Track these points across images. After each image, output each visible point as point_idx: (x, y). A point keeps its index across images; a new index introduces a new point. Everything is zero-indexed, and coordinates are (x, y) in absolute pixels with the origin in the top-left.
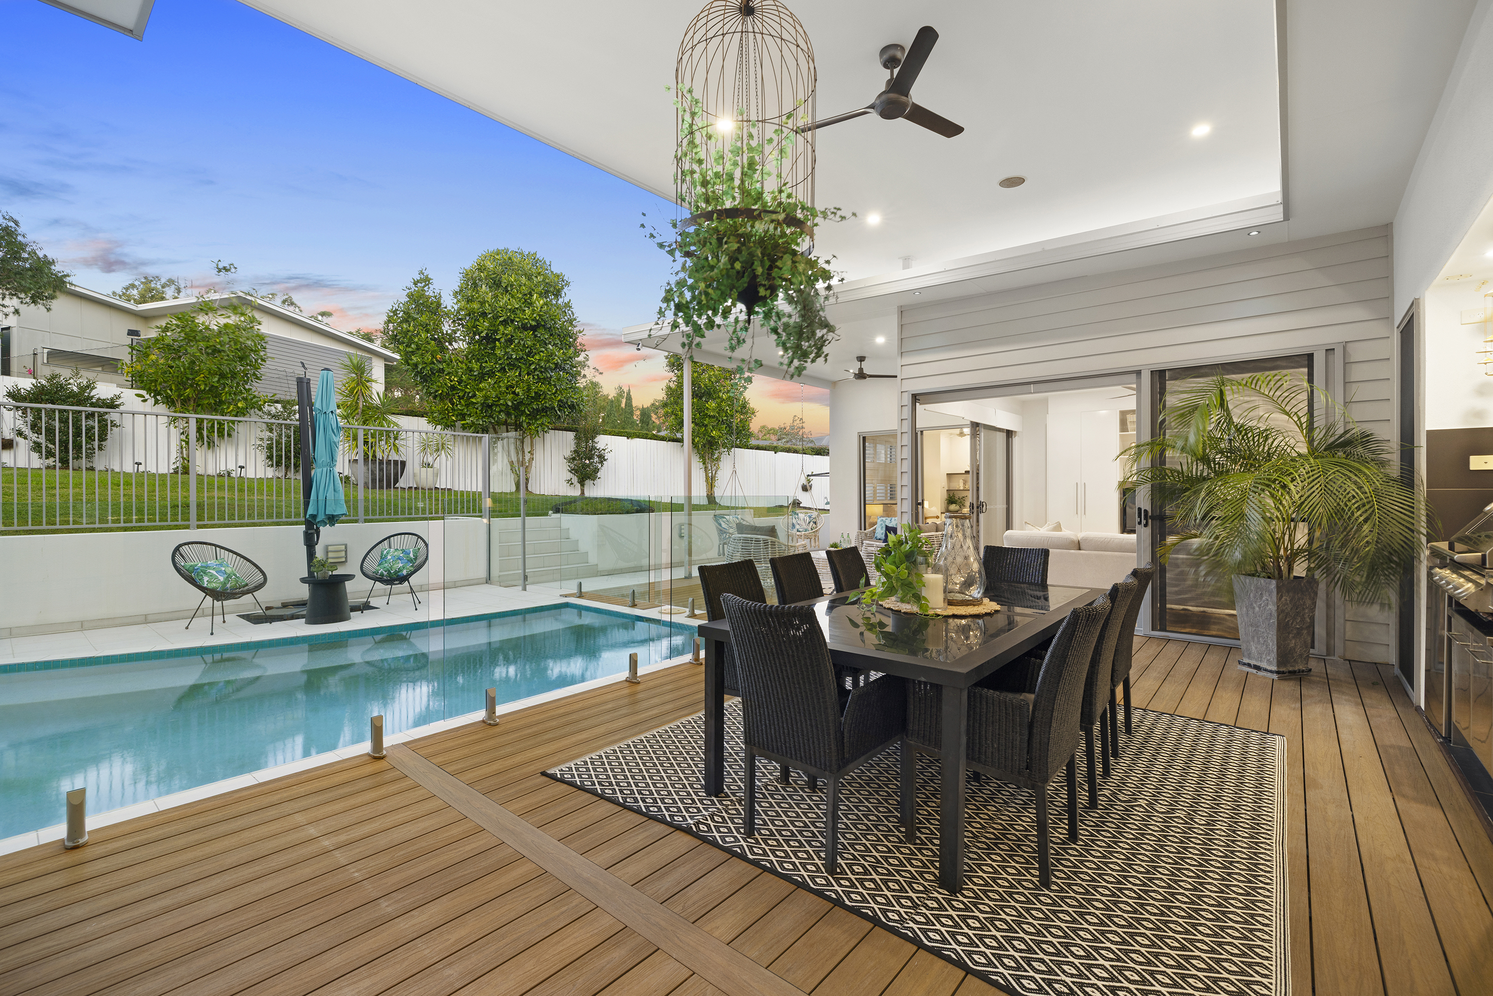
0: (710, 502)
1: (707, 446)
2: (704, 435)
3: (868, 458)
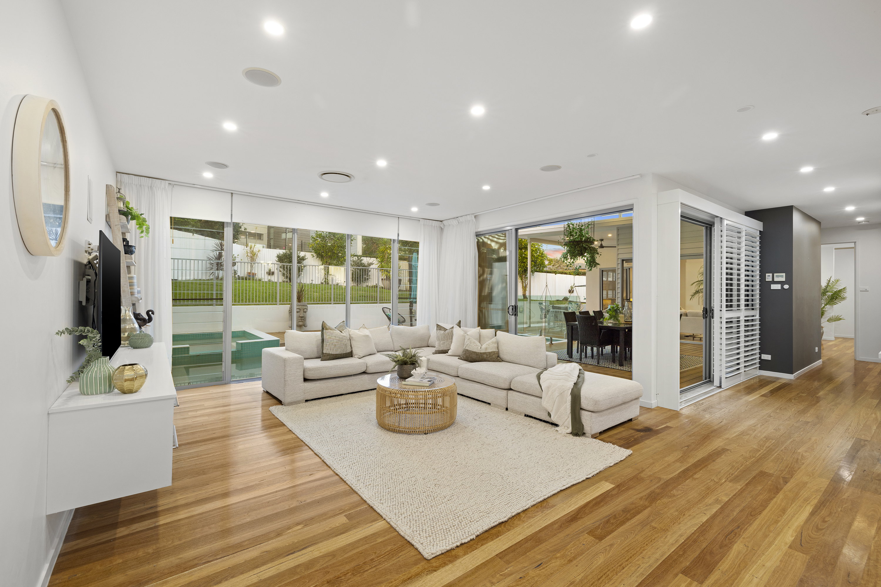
0: (524, 298)
1: (524, 272)
2: (523, 267)
3: (604, 279)
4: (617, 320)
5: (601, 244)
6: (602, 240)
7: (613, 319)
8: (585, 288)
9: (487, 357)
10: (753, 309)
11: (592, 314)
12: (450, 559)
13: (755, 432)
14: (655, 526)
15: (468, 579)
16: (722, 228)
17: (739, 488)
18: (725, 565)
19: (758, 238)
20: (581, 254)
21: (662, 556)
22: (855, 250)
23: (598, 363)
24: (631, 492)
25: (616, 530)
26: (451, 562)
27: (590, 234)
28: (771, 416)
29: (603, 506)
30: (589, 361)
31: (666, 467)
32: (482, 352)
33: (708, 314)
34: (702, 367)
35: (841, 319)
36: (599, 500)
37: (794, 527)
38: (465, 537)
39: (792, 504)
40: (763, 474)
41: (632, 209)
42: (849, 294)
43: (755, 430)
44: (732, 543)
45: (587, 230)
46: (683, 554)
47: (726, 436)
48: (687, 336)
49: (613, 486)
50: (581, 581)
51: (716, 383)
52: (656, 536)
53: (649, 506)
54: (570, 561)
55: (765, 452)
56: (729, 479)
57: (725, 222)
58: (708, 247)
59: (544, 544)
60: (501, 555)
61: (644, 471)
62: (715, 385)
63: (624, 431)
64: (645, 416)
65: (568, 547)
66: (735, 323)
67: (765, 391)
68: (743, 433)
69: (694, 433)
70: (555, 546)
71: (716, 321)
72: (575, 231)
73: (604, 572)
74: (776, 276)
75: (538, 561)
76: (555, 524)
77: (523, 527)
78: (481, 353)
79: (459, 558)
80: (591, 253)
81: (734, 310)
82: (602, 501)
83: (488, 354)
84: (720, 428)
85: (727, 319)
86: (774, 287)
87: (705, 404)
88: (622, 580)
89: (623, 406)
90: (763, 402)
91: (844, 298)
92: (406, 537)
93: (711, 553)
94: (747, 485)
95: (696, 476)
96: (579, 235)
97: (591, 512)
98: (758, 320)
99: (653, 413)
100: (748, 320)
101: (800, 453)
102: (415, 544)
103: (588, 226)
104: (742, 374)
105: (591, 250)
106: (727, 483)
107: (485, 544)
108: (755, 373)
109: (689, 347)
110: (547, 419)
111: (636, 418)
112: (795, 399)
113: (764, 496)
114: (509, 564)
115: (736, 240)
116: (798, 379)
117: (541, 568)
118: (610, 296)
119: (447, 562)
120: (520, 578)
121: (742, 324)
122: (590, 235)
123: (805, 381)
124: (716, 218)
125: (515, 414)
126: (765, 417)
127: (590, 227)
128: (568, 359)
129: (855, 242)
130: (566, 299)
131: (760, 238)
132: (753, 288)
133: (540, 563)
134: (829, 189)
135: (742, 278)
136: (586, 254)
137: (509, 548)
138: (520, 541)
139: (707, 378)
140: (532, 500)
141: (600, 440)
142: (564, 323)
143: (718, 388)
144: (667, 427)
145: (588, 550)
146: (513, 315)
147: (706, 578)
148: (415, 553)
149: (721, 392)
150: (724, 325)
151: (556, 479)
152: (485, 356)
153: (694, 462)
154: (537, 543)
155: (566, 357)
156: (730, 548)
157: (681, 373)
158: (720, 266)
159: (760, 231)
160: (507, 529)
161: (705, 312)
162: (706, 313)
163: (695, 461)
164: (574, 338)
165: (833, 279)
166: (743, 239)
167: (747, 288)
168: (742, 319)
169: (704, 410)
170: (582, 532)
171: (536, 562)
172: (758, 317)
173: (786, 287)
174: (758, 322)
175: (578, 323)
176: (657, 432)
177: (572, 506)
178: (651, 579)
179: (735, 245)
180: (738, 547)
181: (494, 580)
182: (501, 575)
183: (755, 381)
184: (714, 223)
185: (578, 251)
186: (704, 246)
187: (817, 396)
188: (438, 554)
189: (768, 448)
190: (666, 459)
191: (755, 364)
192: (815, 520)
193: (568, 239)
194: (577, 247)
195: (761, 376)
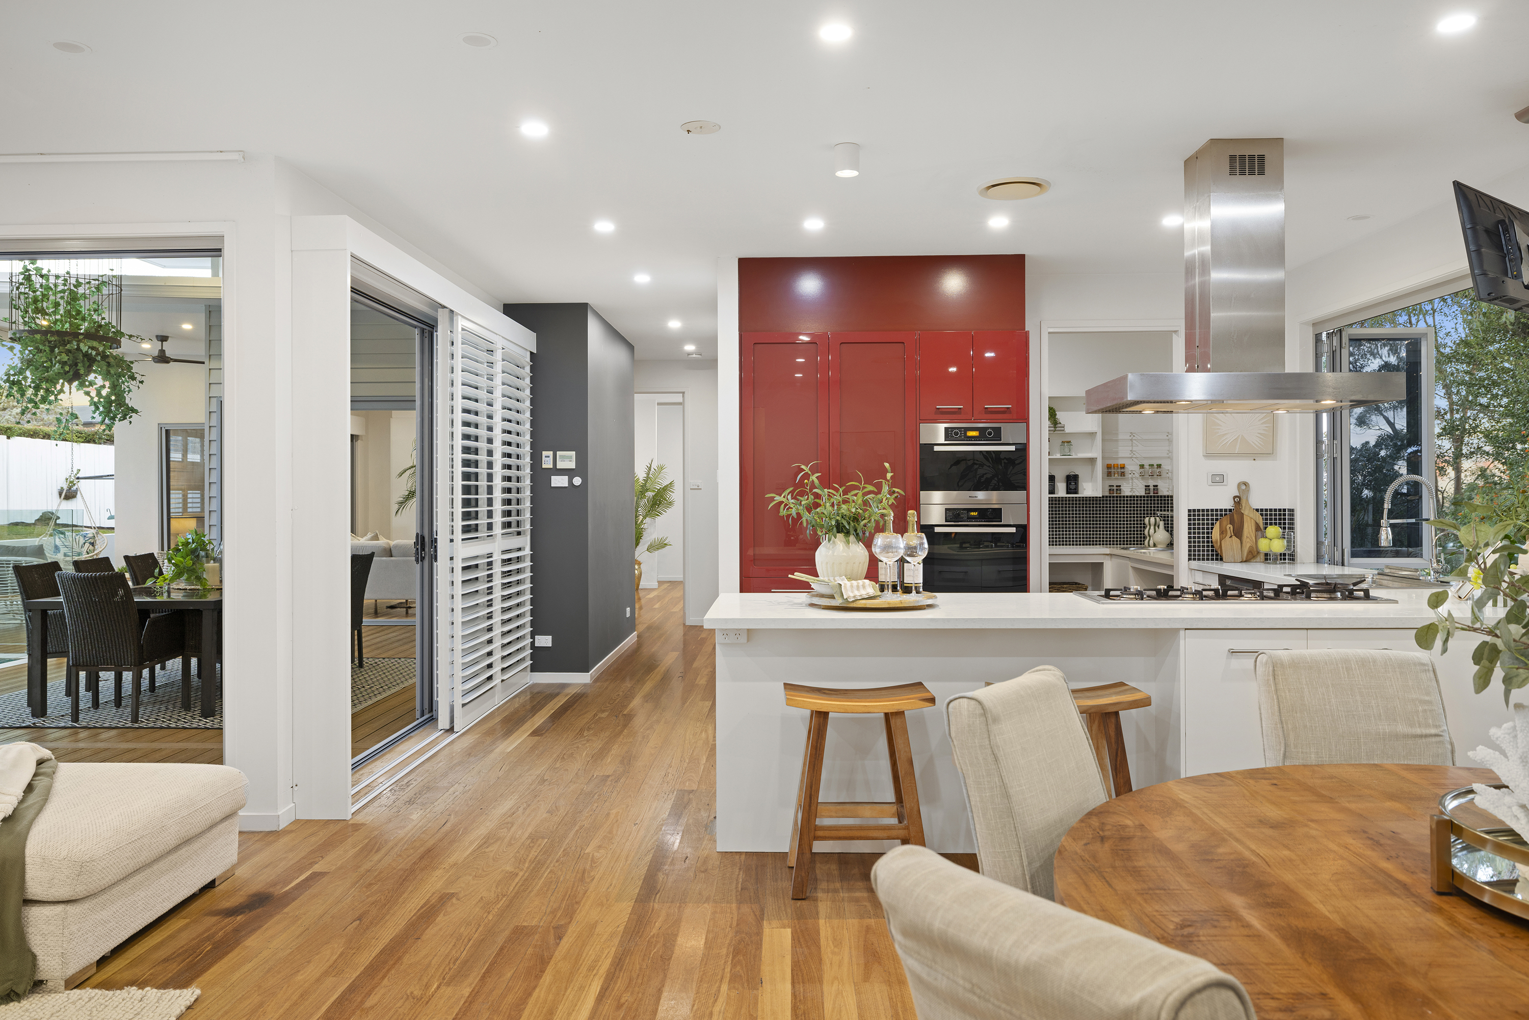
3: (176, 456)
4: (199, 579)
5: (162, 351)
6: (163, 339)
7: (185, 576)
8: (110, 483)
10: (519, 533)
11: (119, 564)
13: (513, 829)
16: (454, 335)
17: (467, 992)
19: (528, 369)
20: (75, 375)
22: (684, 407)
23: (135, 719)
27: (105, 315)
28: (545, 781)
30: (109, 715)
31: (295, 1004)
33: (427, 549)
34: (413, 686)
35: (666, 545)
39: (566, 989)
40: (520, 933)
41: (220, 250)
42: (676, 496)
43: (512, 825)
45: (95, 298)
47: (451, 860)
48: (392, 607)
51: (443, 721)
55: (527, 874)
56: (447, 977)
57: (461, 323)
58: (426, 380)
62: (440, 728)
63: (186, 926)
64: (258, 859)
66: (483, 570)
67: (539, 719)
68: (488, 840)
69: (381, 873)
71: (442, 565)
72: (52, 298)
74: (561, 456)
80: (108, 373)
81: (480, 537)
84: (441, 840)
85: (464, 560)
86: (559, 481)
87: (415, 783)
89: (183, 852)
90: (533, 748)
91: (670, 504)
94: (483, 977)
96: (68, 313)
98: (528, 559)
99: (285, 840)
100: (510, 560)
101: (588, 854)
103: (98, 289)
104: (496, 689)
105: (109, 364)
106: (443, 988)
108: (524, 682)
109: (395, 634)
111: (228, 875)
112: (589, 729)
113: (516, 993)
115: (483, 368)
116: (596, 680)
118: (194, 507)
121: (498, 569)
122: (108, 316)
123: (608, 683)
124: (440, 310)
126: (533, 787)
127: (105, 290)
128: (30, 721)
129: (683, 393)
130: (46, 518)
131: (532, 369)
132: (519, 485)
134: (642, 279)
135: (496, 460)
136: (91, 377)
139: (426, 711)
141: (94, 987)
142: (18, 600)
143: (448, 734)
144: (316, 876)
149: (452, 742)
150: (459, 577)
153: (371, 959)
155: (25, 715)
157: (354, 716)
158: (449, 429)
159: (531, 353)
161: (419, 547)
162: (423, 549)
163: (374, 955)
164: (50, 648)
165: (654, 466)
166: (499, 367)
167: (507, 484)
168: (497, 558)
169: (410, 801)
172: (527, 551)
173: (577, 481)
174: (527, 564)
175: (66, 597)
176: (287, 899)
179: (482, 382)
183: (522, 700)
184: (436, 321)
185: (64, 364)
186: (417, 379)
187: (625, 713)
189: (533, 862)
190: (299, 977)
191: (523, 659)
192: (604, 1013)
193: (25, 323)
194: (60, 353)
195: (534, 685)
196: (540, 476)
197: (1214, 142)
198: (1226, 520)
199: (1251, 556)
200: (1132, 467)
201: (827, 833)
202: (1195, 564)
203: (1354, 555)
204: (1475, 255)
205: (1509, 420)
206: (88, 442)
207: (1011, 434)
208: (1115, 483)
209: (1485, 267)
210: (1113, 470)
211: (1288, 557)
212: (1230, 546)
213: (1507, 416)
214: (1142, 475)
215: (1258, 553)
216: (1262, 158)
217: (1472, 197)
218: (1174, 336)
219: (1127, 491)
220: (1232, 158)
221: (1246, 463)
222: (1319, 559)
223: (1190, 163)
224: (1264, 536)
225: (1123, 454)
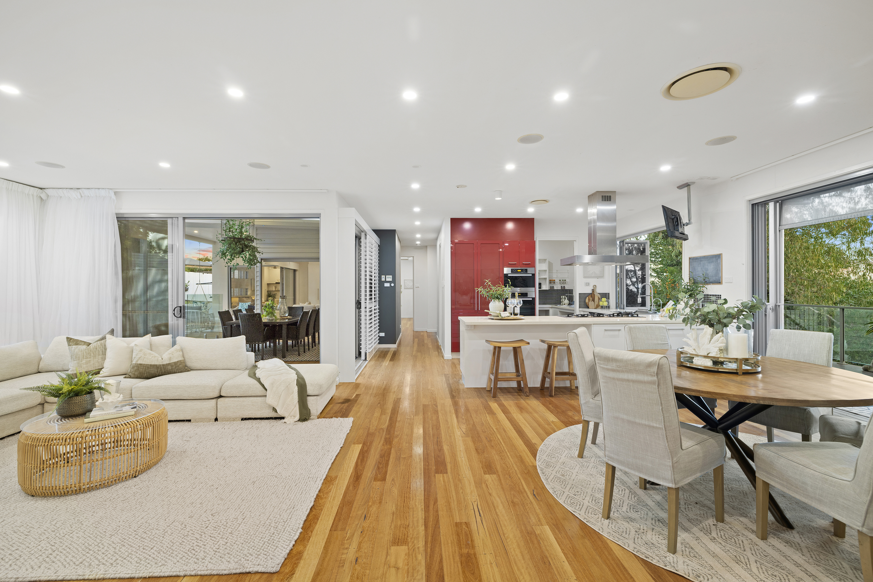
7: (270, 315)
8: (211, 286)
9: (172, 369)
10: (376, 301)
12: (296, 558)
14: (404, 456)
15: (327, 559)
16: (366, 240)
17: (422, 417)
18: (448, 459)
21: (421, 471)
22: (413, 261)
24: (374, 444)
25: (387, 470)
26: (300, 559)
27: (251, 232)
28: (404, 372)
29: (367, 460)
31: (379, 421)
32: (165, 363)
36: (361, 458)
37: (456, 427)
38: (293, 535)
39: (447, 417)
40: (425, 406)
41: (319, 218)
44: (442, 447)
45: (247, 227)
46: (429, 464)
47: (393, 390)
49: (361, 446)
50: (397, 509)
52: (409, 462)
53: (391, 448)
54: (380, 503)
56: (414, 415)
57: (368, 237)
58: (357, 254)
59: (355, 504)
60: (334, 528)
61: (369, 428)
62: (362, 359)
63: (333, 406)
64: (339, 392)
65: (371, 496)
67: (388, 357)
68: (399, 386)
69: (375, 394)
70: (362, 500)
72: (235, 227)
73: (403, 496)
74: (388, 277)
75: (362, 515)
76: (349, 487)
77: (330, 502)
78: (163, 365)
79: (303, 552)
82: (363, 457)
83: (173, 364)
84: (386, 386)
85: (368, 308)
86: (387, 285)
87: (366, 374)
88: (415, 494)
90: (393, 365)
92: (234, 571)
93: (438, 456)
94: (423, 414)
95: (398, 419)
96: (239, 232)
97: (364, 468)
100: (375, 309)
102: (251, 570)
103: (248, 224)
104: (373, 349)
105: (250, 248)
106: (415, 417)
107: (313, 530)
108: (377, 347)
110: (274, 415)
111: (335, 395)
113: (435, 417)
114: (345, 530)
117: (368, 518)
119: (296, 562)
120: (361, 532)
121: (373, 312)
124: (362, 233)
125: (229, 422)
126: (402, 374)
127: (250, 225)
133: (364, 516)
134: (418, 223)
136: (245, 253)
137: (334, 520)
138: (337, 511)
139: (358, 354)
140: (319, 479)
141: (323, 418)
143: (366, 361)
144: (358, 395)
145: (384, 490)
146: (180, 317)
147: (446, 469)
148: (258, 576)
149: (368, 363)
151: (321, 458)
152: (169, 367)
153: (390, 411)
154: (350, 505)
156: (443, 450)
159: (379, 245)
160: (320, 510)
166: (374, 249)
167: (374, 286)
169: (369, 378)
170: (371, 482)
171: (361, 517)
172: (378, 307)
173: (393, 285)
174: (378, 310)
176: (355, 400)
177: (349, 470)
178: (427, 485)
180: (445, 448)
181: (346, 546)
182: (347, 540)
183: (379, 352)
184: (362, 236)
188: (283, 561)
190: (375, 416)
191: (378, 340)
193: (226, 235)
194: (239, 245)
195: (379, 348)
196: (381, 283)
197: (598, 192)
198: (590, 296)
199: (597, 307)
200: (557, 281)
201: (501, 380)
202: (581, 309)
203: (627, 306)
204: (667, 224)
205: (662, 266)
206: (192, 271)
207: (530, 271)
208: (552, 285)
209: (670, 228)
210: (551, 282)
211: (608, 307)
212: (591, 304)
213: (661, 264)
214: (560, 283)
215: (599, 306)
216: (610, 196)
217: (666, 209)
218: (574, 242)
219: (555, 288)
220: (602, 196)
221: (596, 279)
222: (616, 308)
223: (589, 197)
224: (601, 301)
225: (554, 277)
